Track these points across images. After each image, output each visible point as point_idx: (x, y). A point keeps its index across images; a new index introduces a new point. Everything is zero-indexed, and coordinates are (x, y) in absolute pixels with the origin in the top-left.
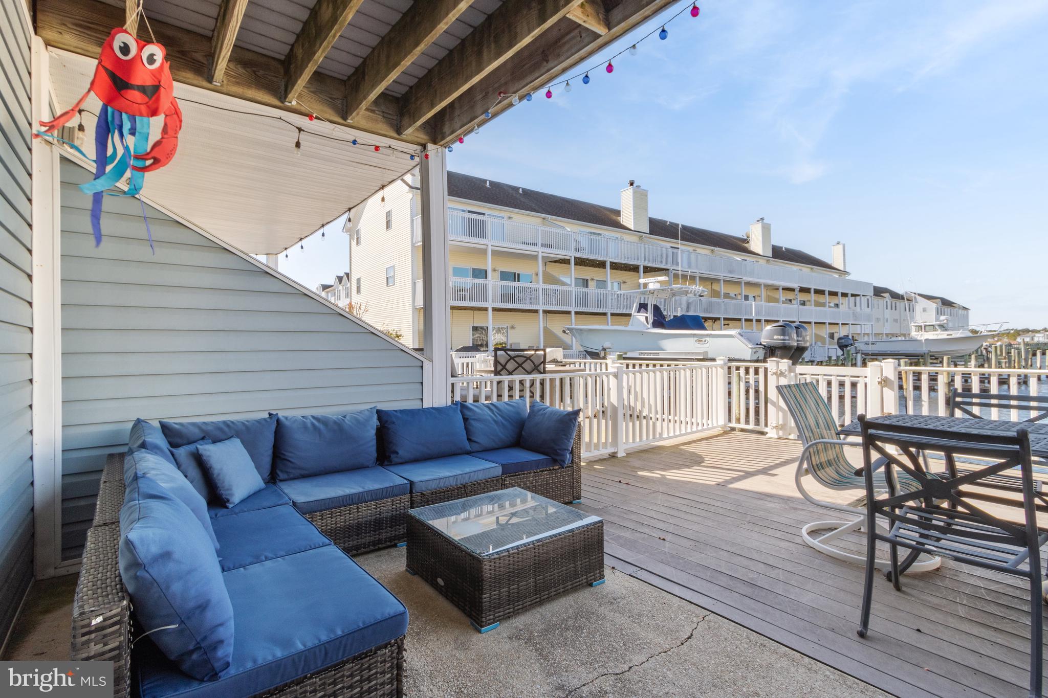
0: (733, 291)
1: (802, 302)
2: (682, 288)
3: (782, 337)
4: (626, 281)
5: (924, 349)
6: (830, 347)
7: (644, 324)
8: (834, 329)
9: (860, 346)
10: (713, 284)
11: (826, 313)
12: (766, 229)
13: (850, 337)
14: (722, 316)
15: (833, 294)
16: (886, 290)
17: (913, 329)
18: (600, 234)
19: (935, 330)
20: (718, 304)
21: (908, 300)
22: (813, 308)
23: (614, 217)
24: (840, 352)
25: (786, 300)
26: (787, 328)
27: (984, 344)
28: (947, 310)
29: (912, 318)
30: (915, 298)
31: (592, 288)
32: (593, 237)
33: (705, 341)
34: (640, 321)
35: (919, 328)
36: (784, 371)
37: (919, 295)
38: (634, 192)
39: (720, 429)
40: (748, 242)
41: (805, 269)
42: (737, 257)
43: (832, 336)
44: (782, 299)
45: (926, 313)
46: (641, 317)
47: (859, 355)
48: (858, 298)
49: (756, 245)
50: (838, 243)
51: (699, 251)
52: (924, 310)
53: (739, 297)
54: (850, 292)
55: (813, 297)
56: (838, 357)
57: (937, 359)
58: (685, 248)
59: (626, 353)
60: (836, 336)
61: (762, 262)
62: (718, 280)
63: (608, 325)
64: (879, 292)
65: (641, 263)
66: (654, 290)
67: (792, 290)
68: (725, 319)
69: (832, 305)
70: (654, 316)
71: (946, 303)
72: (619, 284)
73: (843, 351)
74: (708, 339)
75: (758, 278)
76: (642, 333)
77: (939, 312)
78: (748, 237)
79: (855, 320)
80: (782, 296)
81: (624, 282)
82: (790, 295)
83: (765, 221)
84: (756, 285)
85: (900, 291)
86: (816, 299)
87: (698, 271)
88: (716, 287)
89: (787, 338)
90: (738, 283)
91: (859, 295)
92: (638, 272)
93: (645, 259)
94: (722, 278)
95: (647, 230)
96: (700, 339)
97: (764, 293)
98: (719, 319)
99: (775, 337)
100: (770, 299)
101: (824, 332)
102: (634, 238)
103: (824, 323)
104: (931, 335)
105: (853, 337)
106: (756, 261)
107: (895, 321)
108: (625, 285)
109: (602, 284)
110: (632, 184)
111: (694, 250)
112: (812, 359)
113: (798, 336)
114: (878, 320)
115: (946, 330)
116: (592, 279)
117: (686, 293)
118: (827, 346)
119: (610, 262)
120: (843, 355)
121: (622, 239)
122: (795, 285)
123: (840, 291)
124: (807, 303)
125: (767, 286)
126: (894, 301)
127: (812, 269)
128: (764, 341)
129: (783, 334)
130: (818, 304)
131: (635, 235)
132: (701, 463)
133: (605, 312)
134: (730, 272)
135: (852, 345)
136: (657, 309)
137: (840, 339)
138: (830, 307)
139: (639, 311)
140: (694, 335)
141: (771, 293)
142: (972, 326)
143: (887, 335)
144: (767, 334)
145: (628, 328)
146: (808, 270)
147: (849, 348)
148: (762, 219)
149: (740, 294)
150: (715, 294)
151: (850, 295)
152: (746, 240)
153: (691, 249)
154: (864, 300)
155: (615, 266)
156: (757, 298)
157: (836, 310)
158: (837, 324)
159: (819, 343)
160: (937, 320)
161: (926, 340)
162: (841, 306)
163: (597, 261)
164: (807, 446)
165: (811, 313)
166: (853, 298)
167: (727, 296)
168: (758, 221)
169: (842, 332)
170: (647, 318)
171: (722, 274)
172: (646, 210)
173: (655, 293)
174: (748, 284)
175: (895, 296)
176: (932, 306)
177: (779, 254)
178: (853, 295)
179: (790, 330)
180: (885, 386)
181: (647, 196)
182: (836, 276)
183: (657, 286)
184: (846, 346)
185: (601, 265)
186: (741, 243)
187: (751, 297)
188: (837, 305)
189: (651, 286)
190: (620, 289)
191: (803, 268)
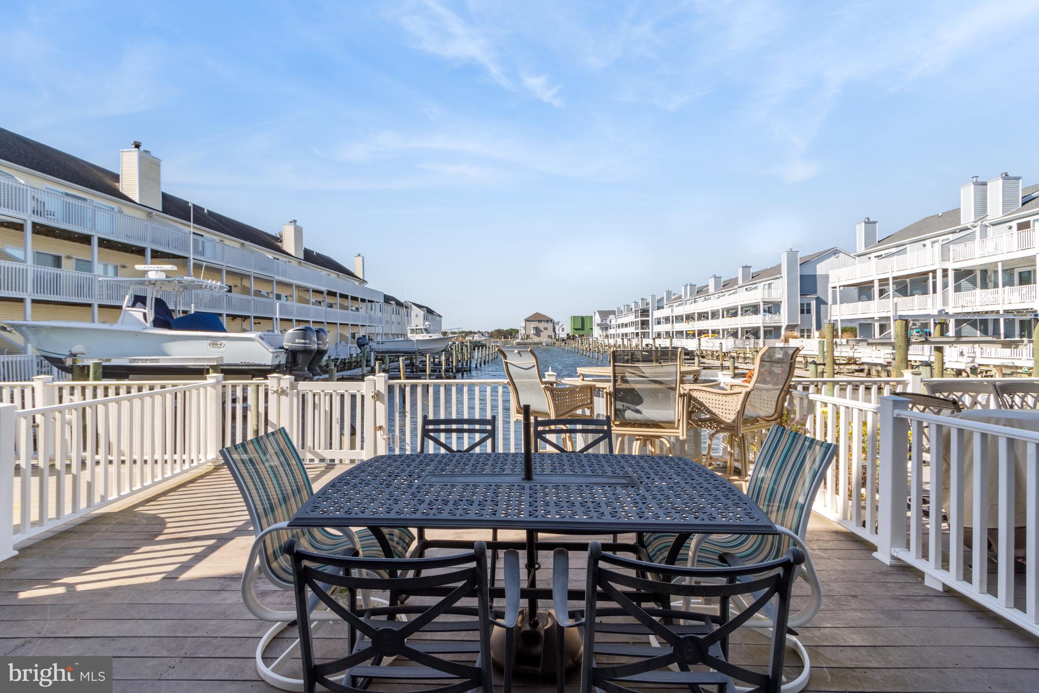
0: (264, 289)
1: (330, 305)
2: (194, 282)
3: (303, 341)
4: (127, 265)
5: (415, 348)
6: (352, 345)
7: (139, 321)
8: (355, 330)
9: (373, 345)
10: (243, 280)
11: (348, 316)
12: (298, 232)
13: (367, 338)
14: (252, 314)
15: (354, 299)
16: (393, 299)
17: (409, 331)
18: (84, 199)
19: (422, 333)
20: (249, 301)
21: (406, 307)
22: (338, 310)
23: (110, 182)
24: (359, 351)
25: (316, 301)
26: (309, 332)
27: (450, 343)
28: (430, 316)
29: (409, 322)
30: (411, 306)
31: (68, 269)
32: (69, 200)
33: (221, 345)
34: (137, 319)
35: (413, 331)
36: (285, 389)
37: (413, 304)
38: (141, 158)
39: (210, 464)
40: (281, 242)
41: (333, 275)
42: (270, 255)
43: (353, 336)
44: (313, 300)
45: (417, 319)
46: (137, 313)
47: (372, 353)
48: (373, 303)
49: (289, 245)
50: (359, 255)
51: (227, 242)
52: (417, 316)
53: (271, 296)
54: (367, 298)
55: (338, 300)
56: (357, 355)
57: (423, 355)
58: (211, 236)
59: (109, 360)
60: (357, 336)
61: (294, 263)
62: (248, 277)
63: (93, 321)
64: (388, 299)
65: (149, 246)
66: (156, 281)
67: (321, 292)
68: (255, 317)
69: (354, 308)
70: (156, 312)
71: (430, 311)
72: (116, 268)
73: (361, 349)
74: (224, 342)
75: (290, 279)
76: (136, 334)
77: (426, 319)
78: (281, 236)
79: (371, 323)
80: (313, 298)
81: (123, 267)
82: (319, 298)
83: (297, 224)
84: (289, 285)
85: (402, 301)
86: (341, 303)
87: (224, 264)
88: (246, 283)
89: (308, 341)
90: (269, 281)
91: (374, 302)
92: (144, 256)
93: (154, 241)
94: (252, 275)
95: (160, 207)
96: (214, 342)
97: (295, 293)
98: (249, 317)
99: (297, 341)
100: (302, 300)
101: (348, 333)
102: (140, 214)
103: (347, 324)
104: (419, 337)
105: (369, 336)
106: (289, 262)
107: (399, 323)
108: (124, 270)
109: (85, 265)
110: (137, 146)
111: (221, 241)
112: (337, 357)
113: (318, 340)
114: (387, 322)
115: (428, 333)
116: (69, 257)
117: (200, 287)
118: (349, 345)
119: (99, 239)
120: (361, 353)
121: (121, 212)
122: (324, 289)
123: (360, 297)
124: (334, 306)
125: (298, 287)
126: (398, 308)
127: (338, 275)
128: (286, 344)
129: (305, 338)
130: (343, 307)
131: (140, 210)
132: (157, 536)
133: (88, 302)
134: (261, 269)
135: (367, 344)
136: (160, 305)
137: (359, 339)
138: (352, 310)
139: (134, 305)
140: (208, 338)
141: (303, 294)
142: (444, 329)
143: (393, 335)
144: (290, 338)
145: (115, 327)
146: (336, 275)
147: (365, 347)
148: (295, 221)
149: (272, 293)
150: (246, 291)
151: (367, 301)
152: (278, 239)
153: (217, 239)
154: (378, 305)
155: (105, 243)
156: (290, 298)
157: (356, 313)
158: (357, 325)
159: (343, 342)
160: (424, 324)
161: (417, 340)
162: (360, 310)
163: (77, 233)
164: (261, 534)
165: (337, 315)
166: (370, 303)
167: (258, 293)
168: (291, 222)
169: (361, 332)
170: (145, 315)
171: (252, 271)
172: (158, 183)
173: (158, 284)
174: (279, 283)
175: (399, 304)
176: (421, 313)
177: (311, 257)
178: (369, 301)
179: (311, 334)
180: (378, 400)
181: (159, 166)
182: (357, 283)
183: (162, 276)
184: (363, 345)
185: (85, 239)
186: (274, 242)
187: (283, 297)
188: (357, 309)
189: (152, 276)
190: (116, 274)
191: (330, 274)
